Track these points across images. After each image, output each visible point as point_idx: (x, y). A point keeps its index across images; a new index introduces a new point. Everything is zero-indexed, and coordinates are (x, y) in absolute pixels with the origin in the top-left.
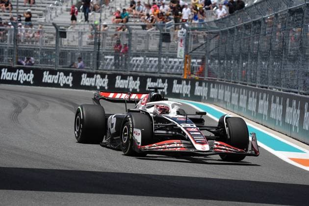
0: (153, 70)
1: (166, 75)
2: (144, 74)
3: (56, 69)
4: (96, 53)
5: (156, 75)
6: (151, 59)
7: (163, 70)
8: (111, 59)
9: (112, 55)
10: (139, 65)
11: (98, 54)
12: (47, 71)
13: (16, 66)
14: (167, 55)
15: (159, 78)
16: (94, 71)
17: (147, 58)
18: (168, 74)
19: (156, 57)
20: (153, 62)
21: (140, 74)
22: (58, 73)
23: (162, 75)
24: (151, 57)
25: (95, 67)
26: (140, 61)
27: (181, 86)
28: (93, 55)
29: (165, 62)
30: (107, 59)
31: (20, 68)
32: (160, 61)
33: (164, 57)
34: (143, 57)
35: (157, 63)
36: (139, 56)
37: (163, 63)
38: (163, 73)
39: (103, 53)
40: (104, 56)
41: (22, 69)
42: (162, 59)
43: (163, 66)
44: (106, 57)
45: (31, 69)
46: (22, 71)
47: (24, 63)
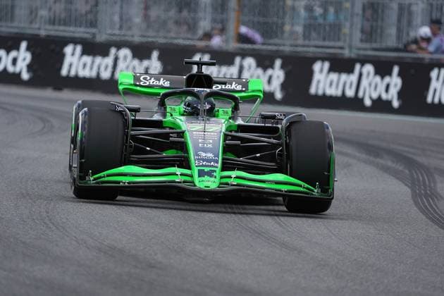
3: (353, 56)
13: (233, 45)
22: (358, 67)
31: (244, 55)
41: (251, 55)
45: (278, 54)
46: (250, 62)
47: (257, 37)
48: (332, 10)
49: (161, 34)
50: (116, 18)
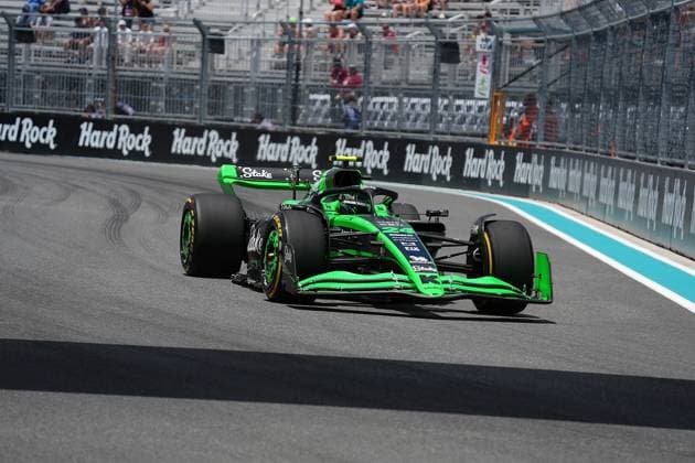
0: (419, 126)
1: (449, 138)
2: (399, 135)
3: (203, 123)
4: (290, 88)
5: (425, 137)
6: (414, 100)
7: (441, 126)
8: (324, 102)
9: (326, 92)
10: (388, 113)
11: (296, 90)
12: (181, 128)
13: (111, 116)
14: (451, 92)
15: (434, 143)
16: (287, 127)
17: (405, 100)
18: (452, 134)
19: (427, 96)
20: (418, 108)
21: (391, 135)
22: (206, 133)
23: (440, 138)
24: (415, 96)
25: (288, 118)
26: (391, 105)
27: (482, 162)
28: (285, 91)
29: (446, 108)
30: (315, 101)
31: (120, 122)
32: (434, 106)
33: (444, 96)
34: (395, 95)
35: (428, 109)
36: (387, 95)
37: (440, 110)
38: (442, 133)
39: (308, 86)
40: (308, 95)
41: (126, 123)
42: (440, 101)
43: (442, 116)
44: (312, 97)
45: (146, 123)
46: (125, 128)
47: (130, 110)
48: (186, 90)
49: (56, 107)
50: (21, 96)
